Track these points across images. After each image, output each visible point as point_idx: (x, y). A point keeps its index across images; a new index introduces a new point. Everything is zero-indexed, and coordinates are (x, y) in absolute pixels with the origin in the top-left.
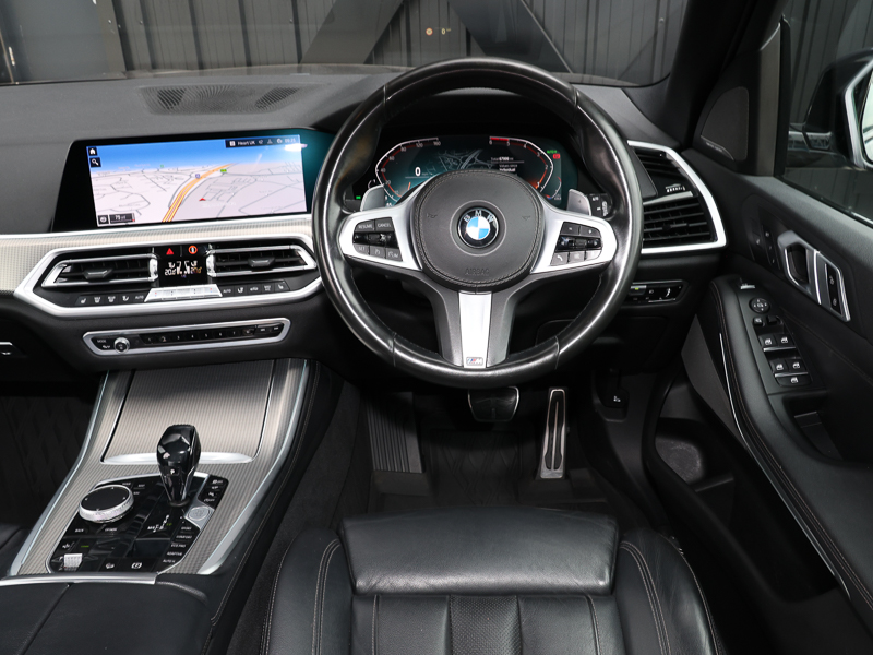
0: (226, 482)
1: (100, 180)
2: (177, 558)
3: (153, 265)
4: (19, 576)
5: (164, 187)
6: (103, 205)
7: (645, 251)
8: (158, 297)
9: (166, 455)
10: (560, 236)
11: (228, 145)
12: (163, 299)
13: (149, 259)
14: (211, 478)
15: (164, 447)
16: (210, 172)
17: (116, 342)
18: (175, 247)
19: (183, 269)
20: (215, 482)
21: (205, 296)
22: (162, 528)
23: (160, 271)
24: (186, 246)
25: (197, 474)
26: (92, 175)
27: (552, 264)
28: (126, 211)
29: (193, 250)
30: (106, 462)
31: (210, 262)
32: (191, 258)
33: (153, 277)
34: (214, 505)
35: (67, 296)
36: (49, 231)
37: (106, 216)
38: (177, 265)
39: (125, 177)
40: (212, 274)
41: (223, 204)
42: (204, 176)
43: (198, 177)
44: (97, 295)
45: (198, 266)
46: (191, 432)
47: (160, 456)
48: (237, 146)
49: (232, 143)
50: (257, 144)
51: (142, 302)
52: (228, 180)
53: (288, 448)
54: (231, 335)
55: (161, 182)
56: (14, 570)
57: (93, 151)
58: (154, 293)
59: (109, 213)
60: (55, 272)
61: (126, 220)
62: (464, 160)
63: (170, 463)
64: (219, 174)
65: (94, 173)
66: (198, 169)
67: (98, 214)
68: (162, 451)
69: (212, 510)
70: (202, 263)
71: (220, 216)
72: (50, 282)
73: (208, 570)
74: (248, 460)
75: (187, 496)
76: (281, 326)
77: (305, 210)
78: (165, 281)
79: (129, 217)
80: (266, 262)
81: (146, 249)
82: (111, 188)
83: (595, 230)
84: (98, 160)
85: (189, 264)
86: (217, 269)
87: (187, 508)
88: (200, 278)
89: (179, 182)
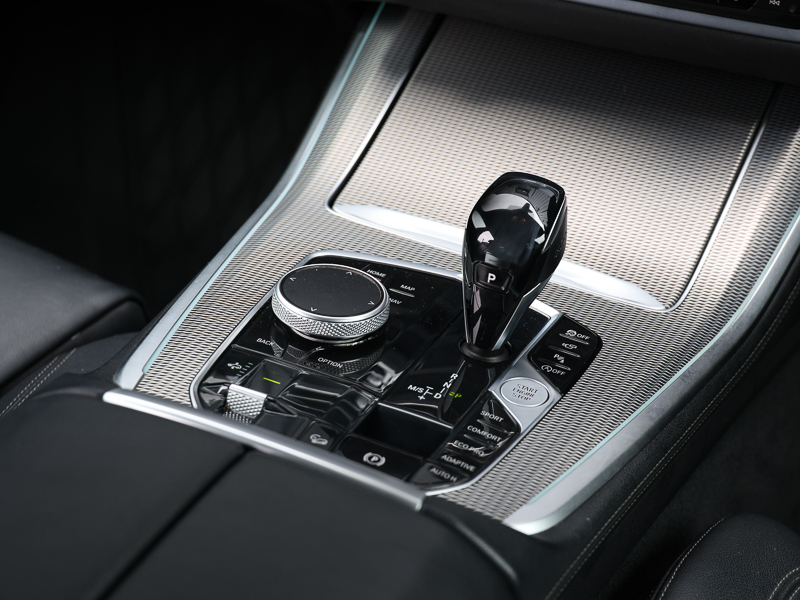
0: (596, 343)
2: (463, 476)
4: (135, 392)
9: (486, 237)
14: (564, 322)
15: (487, 217)
20: (571, 333)
22: (438, 396)
25: (537, 306)
30: (339, 210)
34: (563, 384)
46: (556, 202)
47: (471, 233)
53: (755, 311)
56: (129, 376)
63: (489, 258)
68: (479, 223)
69: (554, 394)
73: (529, 523)
74: (655, 306)
75: (505, 345)
87: (500, 371)
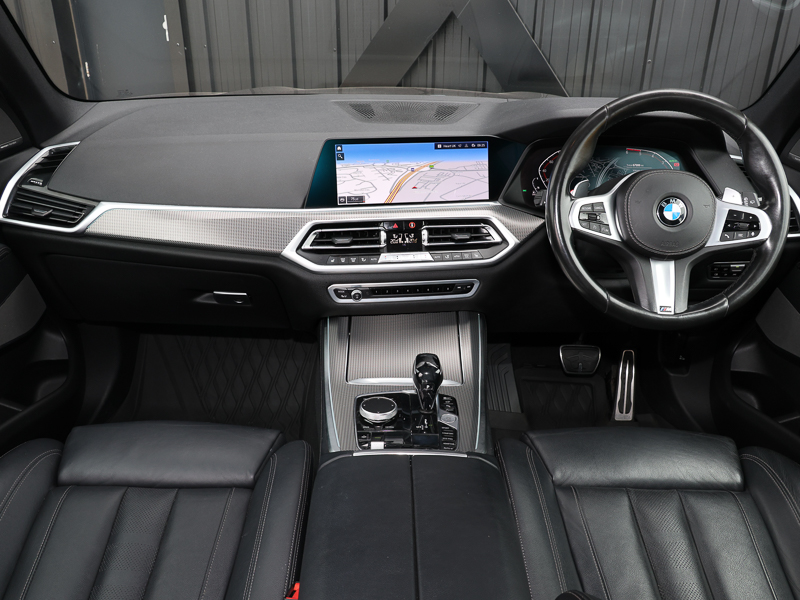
0: (454, 399)
1: (343, 170)
2: (453, 447)
3: (383, 236)
5: (388, 177)
6: (343, 190)
7: (790, 236)
8: (388, 260)
10: (726, 221)
11: (436, 148)
12: (390, 261)
13: (379, 231)
14: (441, 396)
16: (422, 167)
17: (353, 293)
18: (399, 222)
19: (404, 239)
20: (445, 398)
21: (420, 260)
22: (426, 427)
23: (388, 241)
24: (408, 222)
26: (338, 166)
27: (721, 240)
28: (358, 193)
29: (412, 225)
30: (351, 382)
31: (425, 234)
32: (410, 231)
33: (383, 245)
34: (456, 413)
35: (320, 256)
36: (302, 207)
37: (344, 198)
38: (399, 237)
39: (360, 169)
40: (425, 243)
41: (429, 192)
42: (418, 170)
43: (413, 170)
44: (343, 257)
45: (414, 238)
46: (435, 359)
48: (443, 148)
49: (439, 146)
50: (457, 147)
51: (376, 263)
52: (434, 173)
54: (436, 291)
55: (386, 173)
57: (339, 148)
58: (385, 257)
59: (346, 195)
60: (311, 238)
61: (358, 201)
62: (606, 165)
63: (423, 381)
64: (428, 168)
65: (339, 164)
66: (413, 165)
67: (339, 196)
69: (456, 417)
70: (419, 236)
71: (427, 200)
72: (307, 246)
74: (459, 384)
76: (472, 285)
77: (488, 198)
78: (392, 248)
79: (361, 199)
80: (466, 237)
81: (376, 223)
82: (350, 178)
83: (755, 217)
84: (343, 155)
85: (408, 236)
86: (430, 240)
88: (417, 247)
89: (399, 174)
